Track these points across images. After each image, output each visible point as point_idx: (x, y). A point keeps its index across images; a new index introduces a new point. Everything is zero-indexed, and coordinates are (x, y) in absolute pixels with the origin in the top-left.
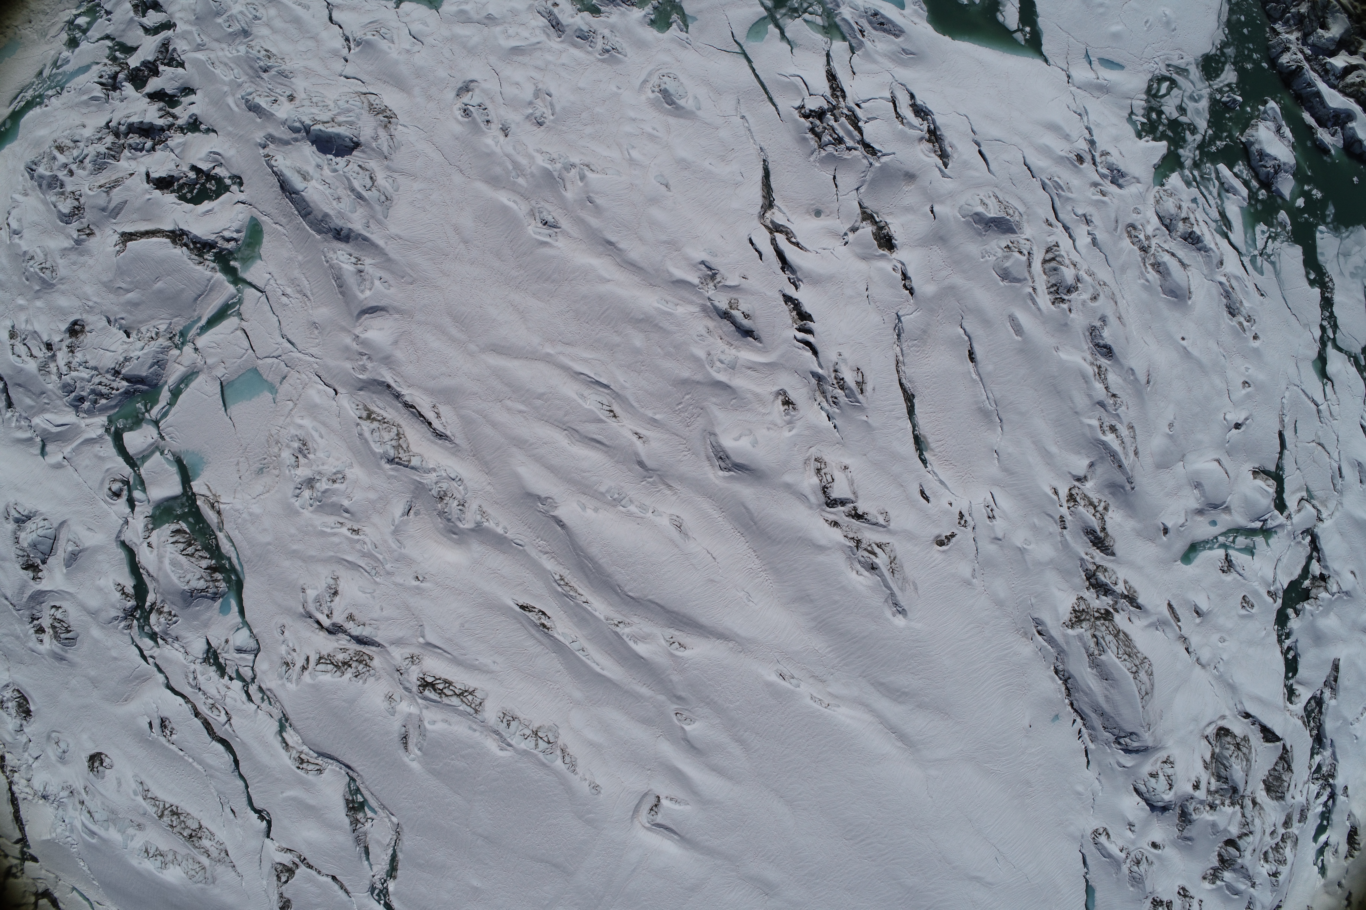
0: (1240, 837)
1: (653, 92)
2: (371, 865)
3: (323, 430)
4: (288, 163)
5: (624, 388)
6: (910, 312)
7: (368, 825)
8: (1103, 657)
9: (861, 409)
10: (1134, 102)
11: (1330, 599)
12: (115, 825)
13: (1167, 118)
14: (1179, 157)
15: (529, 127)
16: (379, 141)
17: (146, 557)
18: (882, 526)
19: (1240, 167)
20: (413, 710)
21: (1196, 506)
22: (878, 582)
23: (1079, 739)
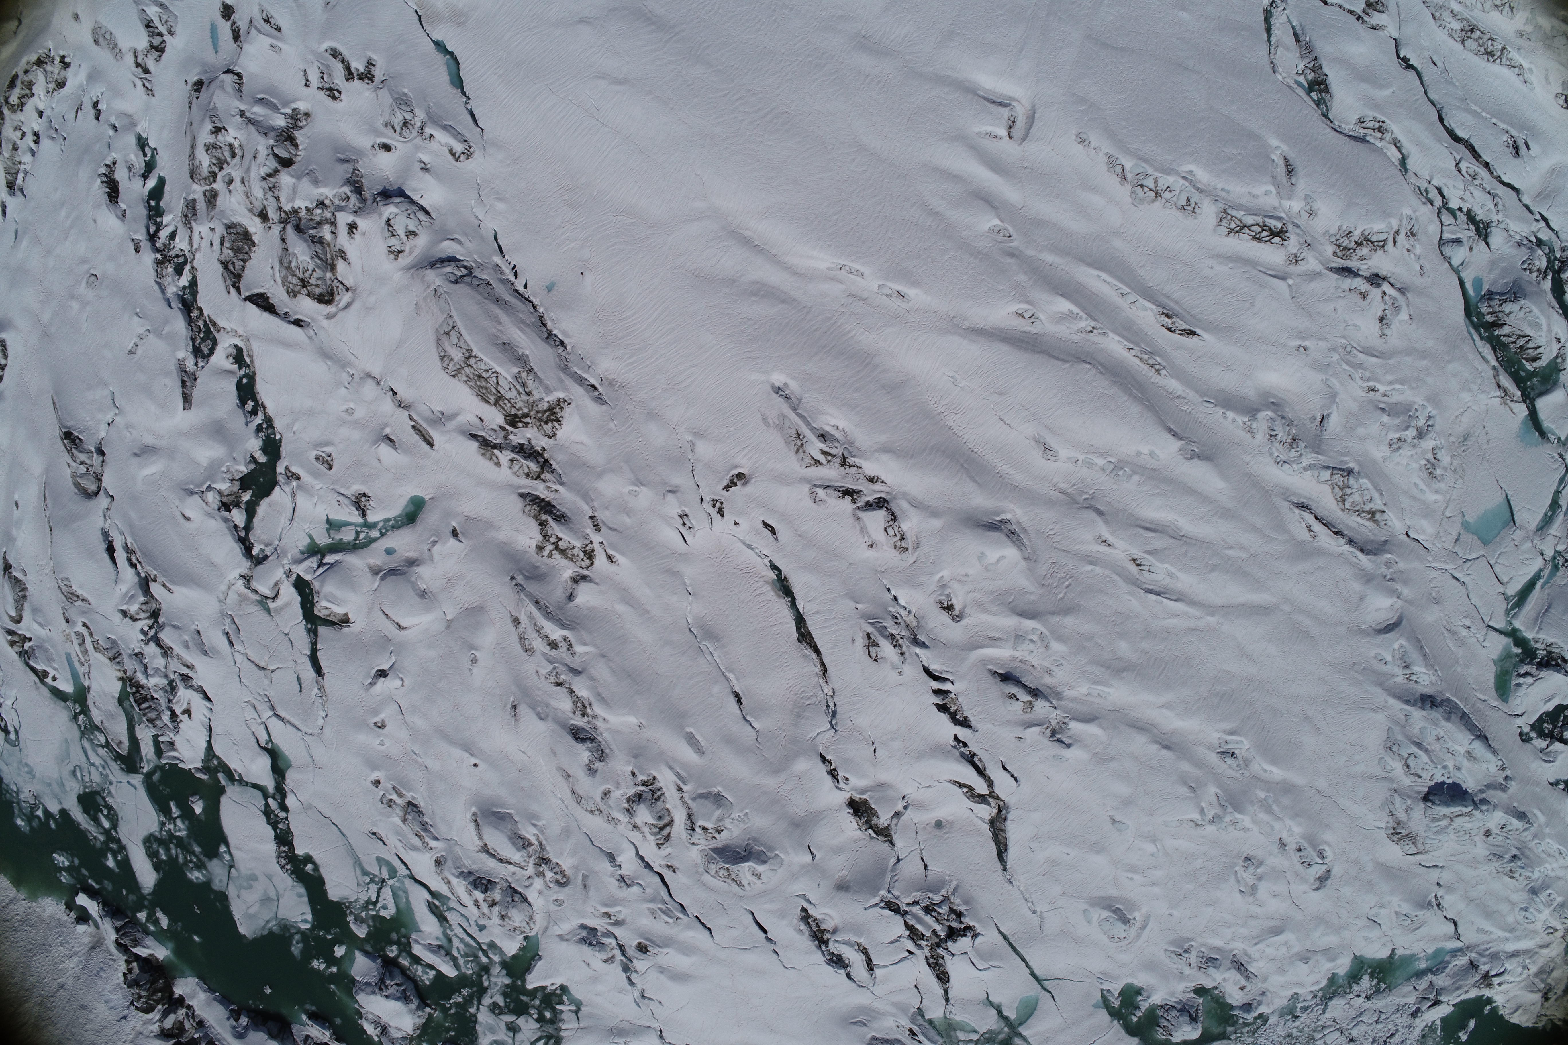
0: (276, 171)
1: (1135, 919)
2: (1289, 21)
3: (1415, 492)
4: (1484, 766)
5: (1130, 593)
6: (821, 735)
7: (1301, 67)
8: (515, 370)
9: (866, 616)
10: (576, 1025)
11: (214, 482)
12: (1546, 32)
13: (531, 1015)
14: (509, 974)
15: (1259, 854)
16: (1404, 807)
18: (819, 486)
19: (427, 977)
20: (1287, 204)
21: (419, 570)
22: (814, 422)
23: (515, 266)
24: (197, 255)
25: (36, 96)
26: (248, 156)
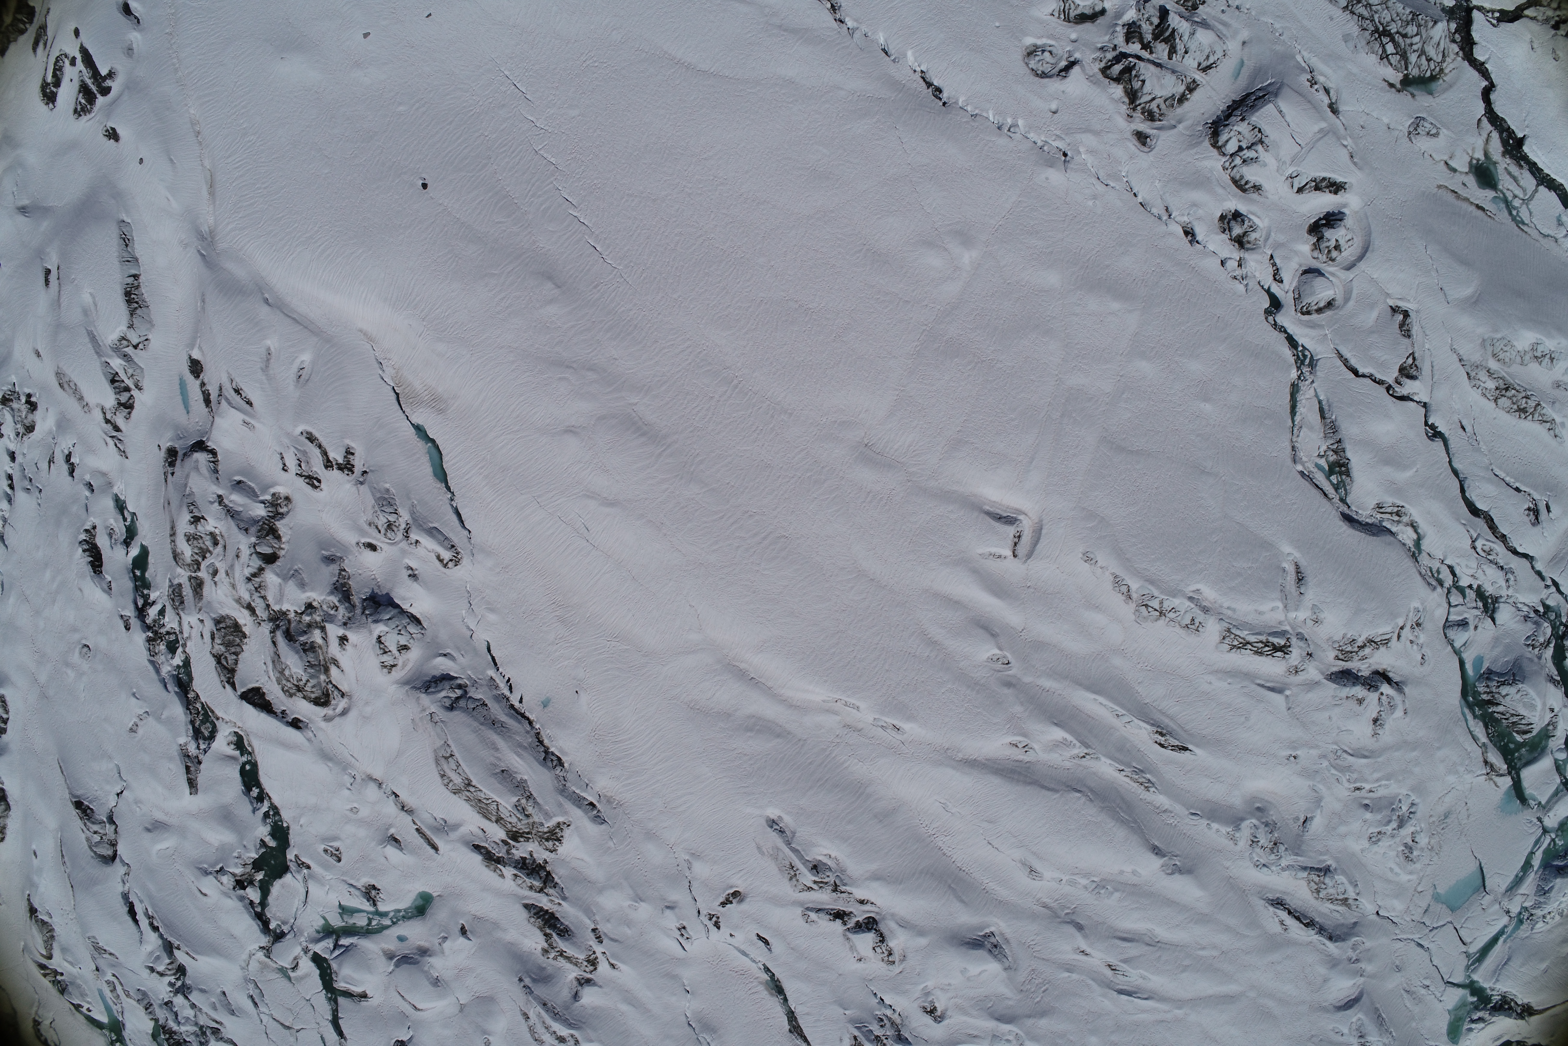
0: (261, 570)
2: (1317, 396)
3: (1390, 876)
5: (1103, 996)
7: (1324, 448)
8: (515, 800)
9: (852, 1021)
11: (226, 865)
17: (1555, 697)
18: (812, 910)
20: (1292, 615)
21: (430, 960)
22: (807, 855)
23: (509, 680)
24: (189, 644)
25: (5, 437)
26: (231, 553)
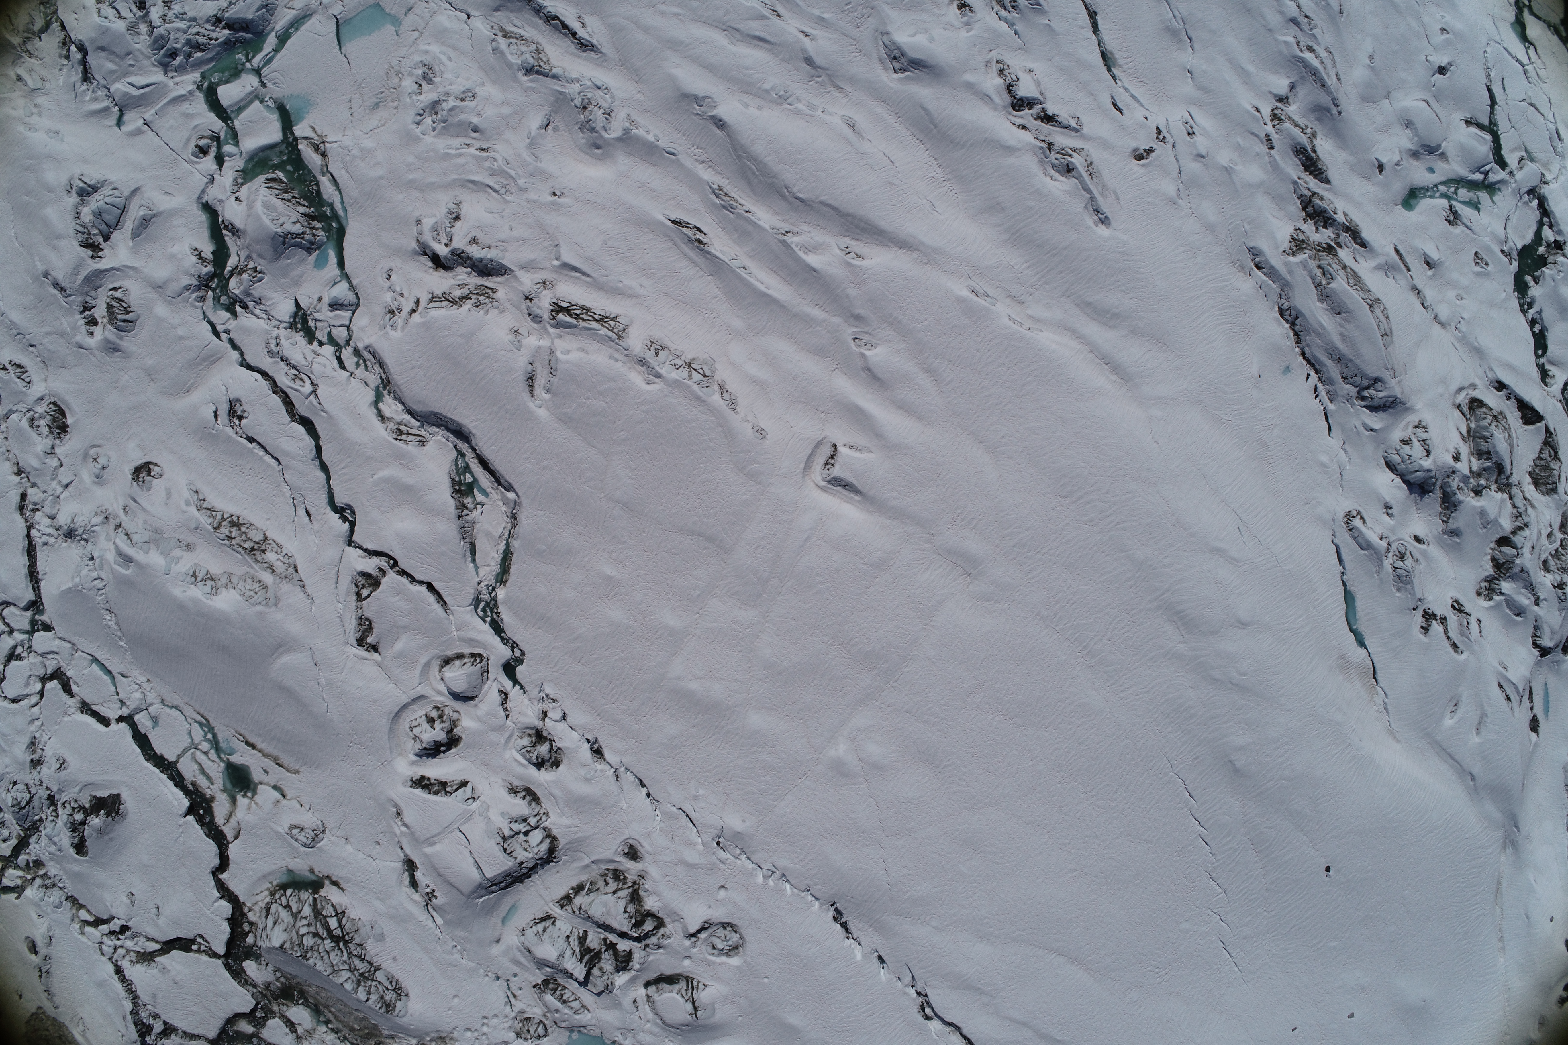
0: (1514, 533)
2: (477, 568)
3: (452, 54)
7: (477, 513)
8: (1332, 285)
9: (1043, 11)
12: (158, 547)
17: (232, 212)
18: (1074, 129)
20: (545, 343)
21: (1411, 147)
22: (1076, 184)
23: (1316, 398)
